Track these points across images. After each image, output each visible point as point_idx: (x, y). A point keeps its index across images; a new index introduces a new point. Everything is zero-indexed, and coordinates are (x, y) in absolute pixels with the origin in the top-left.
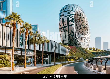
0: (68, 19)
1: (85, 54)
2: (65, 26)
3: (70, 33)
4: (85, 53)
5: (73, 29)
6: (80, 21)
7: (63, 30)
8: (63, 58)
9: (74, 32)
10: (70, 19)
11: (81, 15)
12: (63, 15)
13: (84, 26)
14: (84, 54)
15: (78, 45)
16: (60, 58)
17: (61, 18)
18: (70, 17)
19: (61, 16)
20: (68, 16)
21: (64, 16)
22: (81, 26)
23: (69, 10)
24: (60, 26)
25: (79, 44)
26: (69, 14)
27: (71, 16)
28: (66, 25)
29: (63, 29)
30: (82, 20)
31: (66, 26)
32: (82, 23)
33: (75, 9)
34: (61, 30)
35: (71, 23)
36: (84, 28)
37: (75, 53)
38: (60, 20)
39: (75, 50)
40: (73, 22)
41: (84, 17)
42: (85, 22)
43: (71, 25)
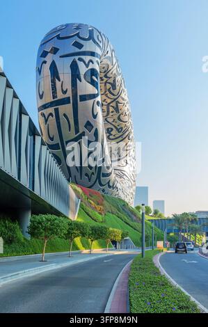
0: (74, 67)
1: (135, 223)
2: (60, 96)
3: (81, 132)
4: (135, 218)
5: (95, 117)
6: (111, 109)
7: (51, 114)
9: (96, 130)
10: (83, 69)
11: (117, 84)
12: (55, 51)
13: (121, 134)
14: (131, 223)
17: (45, 62)
18: (84, 62)
19: (44, 54)
20: (77, 58)
21: (60, 53)
22: (112, 129)
23: (78, 35)
24: (41, 97)
25: (111, 184)
26: (77, 50)
27: (87, 58)
28: (65, 92)
29: (51, 110)
30: (117, 109)
31: (66, 96)
32: (117, 120)
33: (100, 39)
34: (43, 115)
35: (85, 88)
36: (121, 139)
37: (100, 214)
38: (39, 71)
39: (101, 205)
40: (94, 85)
41: (123, 99)
42: (126, 118)
43: (84, 98)
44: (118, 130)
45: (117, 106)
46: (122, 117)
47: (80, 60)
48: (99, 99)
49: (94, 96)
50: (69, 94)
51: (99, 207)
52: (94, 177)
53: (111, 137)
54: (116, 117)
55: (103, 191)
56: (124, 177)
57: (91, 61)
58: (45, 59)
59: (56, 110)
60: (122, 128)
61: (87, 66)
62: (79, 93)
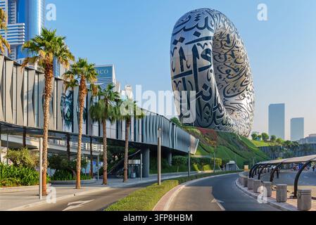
0: (195, 50)
1: (242, 151)
2: (186, 70)
3: (200, 91)
4: (242, 147)
5: (209, 80)
6: (228, 56)
7: (180, 81)
8: (181, 162)
9: (211, 88)
10: (200, 51)
11: (231, 39)
12: (182, 40)
13: (238, 73)
15: (223, 125)
16: (174, 162)
17: (176, 48)
18: (201, 46)
19: (175, 42)
20: (196, 43)
21: (185, 42)
22: (230, 71)
23: (197, 26)
24: (174, 71)
25: (224, 123)
26: (197, 38)
27: (202, 43)
28: (188, 67)
29: (180, 79)
30: (233, 55)
31: (190, 69)
32: (233, 63)
33: (213, 24)
34: (175, 82)
35: (202, 62)
36: (238, 77)
37: (214, 147)
38: (172, 54)
39: (215, 140)
40: (208, 60)
41: (237, 47)
42: (242, 60)
43: (202, 69)
44: (235, 70)
45: (233, 53)
46: (238, 60)
47: (199, 44)
48: (212, 68)
49: (208, 67)
50: (192, 68)
51: (213, 142)
52: (211, 119)
53: (230, 76)
54: (232, 61)
55: (218, 128)
56: (242, 109)
57: (206, 44)
58: (177, 46)
59: (184, 79)
60: (239, 69)
61: (203, 48)
62: (198, 67)
